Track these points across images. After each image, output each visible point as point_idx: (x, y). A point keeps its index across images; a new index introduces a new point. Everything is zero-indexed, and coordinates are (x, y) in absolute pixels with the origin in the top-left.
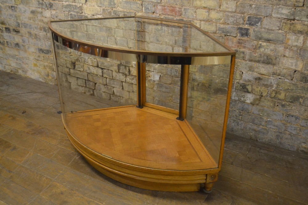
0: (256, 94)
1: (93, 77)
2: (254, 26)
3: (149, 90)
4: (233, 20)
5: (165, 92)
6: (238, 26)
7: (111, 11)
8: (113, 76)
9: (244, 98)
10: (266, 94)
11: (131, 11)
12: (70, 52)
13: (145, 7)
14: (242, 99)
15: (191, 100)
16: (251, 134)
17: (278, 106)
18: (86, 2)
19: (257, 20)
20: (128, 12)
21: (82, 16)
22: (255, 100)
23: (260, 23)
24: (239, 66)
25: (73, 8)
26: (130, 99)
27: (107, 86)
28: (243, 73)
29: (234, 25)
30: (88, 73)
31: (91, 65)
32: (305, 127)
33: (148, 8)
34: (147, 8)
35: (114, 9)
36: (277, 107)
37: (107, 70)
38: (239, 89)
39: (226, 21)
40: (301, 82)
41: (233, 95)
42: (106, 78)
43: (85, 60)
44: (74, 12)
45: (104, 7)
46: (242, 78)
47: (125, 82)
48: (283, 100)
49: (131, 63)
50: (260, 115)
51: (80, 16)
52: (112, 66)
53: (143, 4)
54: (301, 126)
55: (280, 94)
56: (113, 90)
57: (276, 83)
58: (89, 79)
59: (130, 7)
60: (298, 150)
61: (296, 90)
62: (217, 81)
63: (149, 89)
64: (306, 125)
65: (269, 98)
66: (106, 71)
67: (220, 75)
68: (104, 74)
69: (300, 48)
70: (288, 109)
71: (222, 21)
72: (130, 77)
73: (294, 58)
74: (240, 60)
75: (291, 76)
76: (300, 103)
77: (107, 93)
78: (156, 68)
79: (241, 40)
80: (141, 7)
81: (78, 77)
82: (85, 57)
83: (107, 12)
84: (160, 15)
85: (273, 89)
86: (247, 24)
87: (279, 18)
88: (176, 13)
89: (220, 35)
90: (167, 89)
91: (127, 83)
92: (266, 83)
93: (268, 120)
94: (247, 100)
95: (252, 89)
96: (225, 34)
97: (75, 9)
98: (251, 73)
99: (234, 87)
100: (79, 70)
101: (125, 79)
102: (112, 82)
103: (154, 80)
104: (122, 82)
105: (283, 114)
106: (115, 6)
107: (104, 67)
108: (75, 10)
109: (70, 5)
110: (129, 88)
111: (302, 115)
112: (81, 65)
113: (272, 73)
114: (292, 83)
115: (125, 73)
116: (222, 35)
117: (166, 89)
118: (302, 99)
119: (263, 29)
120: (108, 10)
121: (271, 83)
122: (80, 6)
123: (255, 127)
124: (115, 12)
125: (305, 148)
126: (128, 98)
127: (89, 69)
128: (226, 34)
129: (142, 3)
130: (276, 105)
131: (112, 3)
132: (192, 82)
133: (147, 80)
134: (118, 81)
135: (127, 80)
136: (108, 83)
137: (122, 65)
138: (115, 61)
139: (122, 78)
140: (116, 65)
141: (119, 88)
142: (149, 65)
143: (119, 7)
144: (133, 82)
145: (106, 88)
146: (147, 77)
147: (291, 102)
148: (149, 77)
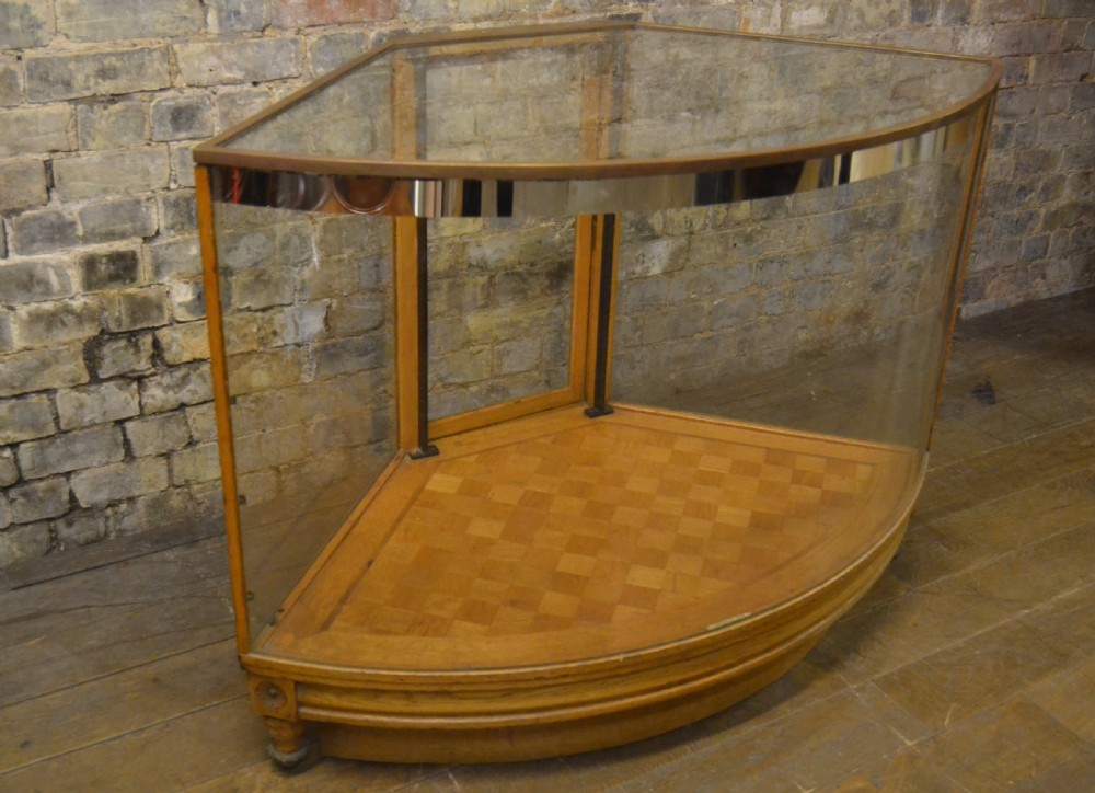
0: (675, 233)
3: (281, 398)
5: (359, 372)
6: (605, 11)
7: (14, 67)
8: (57, 419)
9: (643, 262)
10: (700, 221)
11: (143, 43)
13: (220, 10)
14: (638, 269)
15: (471, 353)
16: (673, 376)
17: (735, 245)
20: (123, 54)
22: (674, 256)
26: (178, 486)
27: (26, 488)
29: (593, 11)
32: (803, 278)
33: (237, 13)
34: (229, 12)
35: (28, 54)
36: (734, 250)
37: (13, 401)
42: (14, 446)
47: (141, 415)
48: (747, 220)
49: (166, 306)
50: (692, 300)
52: (44, 365)
54: (793, 280)
55: (738, 205)
56: (66, 489)
59: (136, 24)
60: (791, 357)
62: (557, 236)
63: (279, 394)
64: (806, 270)
65: (710, 232)
66: (12, 409)
70: (761, 242)
72: (166, 380)
76: (787, 211)
77: (26, 524)
78: (303, 282)
80: (196, 12)
84: (298, 32)
88: (374, 9)
90: (367, 353)
91: (155, 413)
93: (716, 303)
94: (653, 264)
95: (665, 223)
101: (137, 400)
102: (53, 453)
103: (299, 340)
104: (120, 422)
105: (750, 266)
106: (40, 33)
110: (164, 437)
111: (793, 246)
115: (133, 371)
117: (360, 355)
123: (683, 348)
124: (41, 70)
125: (806, 341)
126: (164, 485)
130: (731, 245)
131: (15, 24)
132: (466, 279)
133: (265, 357)
134: (96, 428)
135: (150, 400)
136: (33, 469)
137: (112, 334)
138: (62, 336)
139: (120, 400)
140: (72, 350)
141: (104, 460)
142: (267, 283)
143: (61, 38)
144: (184, 396)
145: (21, 500)
146: (262, 341)
147: (765, 219)
148: (271, 337)
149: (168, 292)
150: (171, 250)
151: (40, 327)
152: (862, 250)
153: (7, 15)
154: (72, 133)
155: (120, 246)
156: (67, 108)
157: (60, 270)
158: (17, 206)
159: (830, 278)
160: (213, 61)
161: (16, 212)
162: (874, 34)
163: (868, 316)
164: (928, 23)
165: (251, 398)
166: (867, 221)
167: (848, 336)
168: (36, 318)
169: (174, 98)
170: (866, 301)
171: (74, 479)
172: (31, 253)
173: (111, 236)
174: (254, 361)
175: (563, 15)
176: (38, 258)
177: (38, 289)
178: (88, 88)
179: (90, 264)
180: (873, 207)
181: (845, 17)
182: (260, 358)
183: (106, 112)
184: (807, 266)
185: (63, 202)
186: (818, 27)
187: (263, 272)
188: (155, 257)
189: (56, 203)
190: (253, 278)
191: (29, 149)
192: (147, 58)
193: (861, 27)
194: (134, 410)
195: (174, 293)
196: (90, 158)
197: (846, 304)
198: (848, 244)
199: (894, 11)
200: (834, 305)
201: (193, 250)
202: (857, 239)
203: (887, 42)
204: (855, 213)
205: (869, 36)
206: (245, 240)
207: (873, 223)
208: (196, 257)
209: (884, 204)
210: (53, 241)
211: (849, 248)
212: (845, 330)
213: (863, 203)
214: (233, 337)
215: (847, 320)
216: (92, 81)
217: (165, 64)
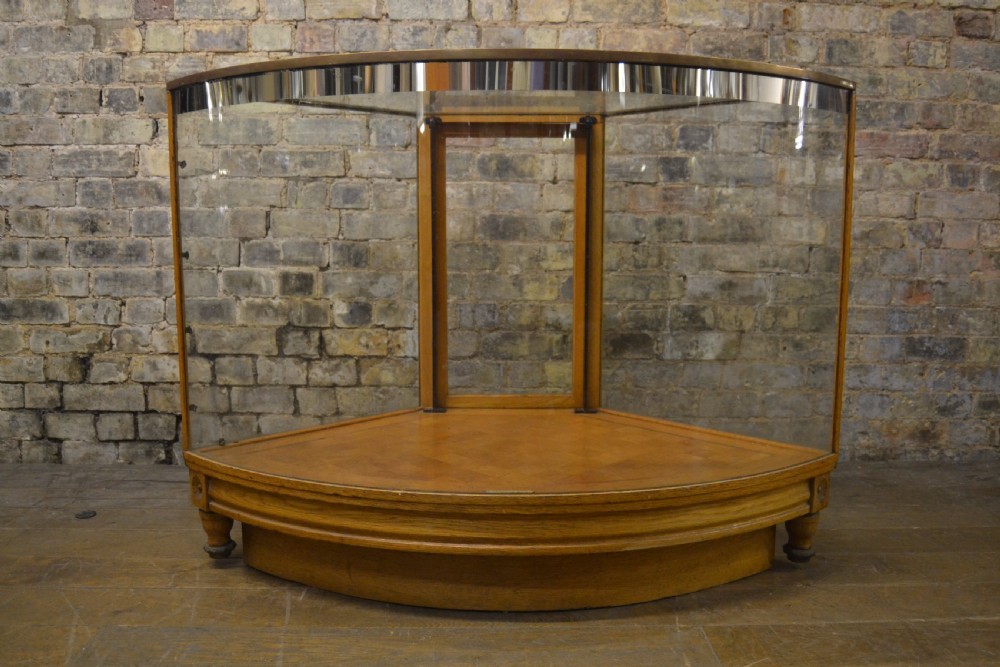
0: (726, 328)
1: (170, 395)
2: (698, 150)
3: (400, 394)
4: (643, 140)
6: (657, 154)
7: (256, 155)
8: (256, 376)
9: (697, 347)
10: (751, 323)
11: (330, 148)
12: (67, 321)
13: (378, 132)
14: (693, 352)
17: (785, 348)
18: (152, 139)
19: (703, 133)
20: (317, 153)
21: (136, 184)
22: (726, 348)
23: (710, 141)
24: (673, 260)
25: (99, 160)
27: (233, 417)
28: (685, 277)
29: (646, 153)
30: (150, 384)
31: (165, 350)
32: (859, 389)
33: (389, 135)
34: (384, 134)
36: (785, 352)
37: (233, 358)
38: (683, 325)
39: (626, 145)
40: (829, 274)
41: (666, 346)
42: (229, 387)
43: (139, 339)
44: (103, 174)
45: (228, 148)
46: (686, 292)
47: (307, 386)
48: (796, 329)
49: (329, 314)
50: (746, 388)
51: (125, 184)
52: (253, 338)
53: (371, 122)
55: (786, 315)
56: (255, 424)
57: (771, 287)
58: (151, 407)
59: (327, 136)
60: (853, 458)
61: (821, 295)
62: (620, 314)
63: (399, 391)
64: (861, 382)
65: (759, 332)
66: (231, 362)
67: (624, 294)
68: (219, 377)
69: (811, 189)
70: (811, 350)
71: (614, 145)
72: (325, 365)
73: (801, 216)
74: (673, 245)
75: (802, 261)
79: (671, 189)
80: (364, 132)
81: (103, 408)
82: (137, 328)
83: (238, 160)
85: (768, 304)
86: (679, 146)
87: (754, 124)
89: (612, 186)
90: (464, 374)
91: (316, 387)
92: (747, 293)
93: (768, 394)
94: (707, 351)
95: (715, 318)
96: (625, 179)
97: (108, 162)
98: (706, 272)
99: (668, 322)
100: (106, 381)
101: (305, 374)
102: (252, 397)
103: (416, 355)
104: (294, 387)
105: (802, 369)
106: (272, 137)
107: (224, 346)
108: (108, 169)
109: (87, 154)
110: (320, 404)
112: (117, 358)
113: (758, 265)
114: (810, 280)
115: (305, 354)
116: (617, 184)
117: (459, 375)
119: (720, 155)
120: (246, 153)
121: (760, 290)
122: (130, 153)
124: (270, 158)
125: (868, 447)
127: (154, 366)
128: (629, 180)
129: (368, 121)
130: (781, 346)
131: (260, 131)
132: (544, 334)
133: (392, 362)
134: (278, 387)
135: (313, 376)
136: (238, 405)
137: (294, 326)
138: (265, 321)
139: (294, 372)
140: (270, 331)
141: (281, 411)
142: (396, 311)
143: (284, 141)
144: (336, 378)
145: (229, 425)
146: (390, 350)
147: (814, 331)
148: (396, 349)
149: (331, 306)
150: (335, 277)
151: (252, 314)
152: (922, 374)
153: (256, 125)
154: (284, 197)
155: (304, 270)
156: (282, 182)
157: (267, 278)
158: (249, 236)
159: (889, 393)
160: (371, 162)
161: (248, 239)
162: (914, 192)
163: (936, 436)
164: (970, 187)
165: (380, 390)
166: (925, 349)
167: (915, 451)
168: (251, 307)
169: (346, 183)
170: (932, 422)
171: (262, 419)
172: (252, 266)
173: (298, 263)
174: (383, 363)
176: (256, 269)
177: (254, 289)
178: (295, 171)
179: (285, 278)
180: (930, 338)
181: (881, 176)
182: (387, 362)
183: (305, 187)
184: (863, 378)
185: (274, 237)
187: (394, 302)
188: (325, 281)
189: (270, 238)
190: (387, 305)
191: (259, 203)
192: (332, 157)
193: (899, 186)
194: (302, 380)
195: (335, 306)
196: (293, 213)
197: (911, 421)
198: (905, 366)
199: (931, 175)
200: (896, 419)
201: (349, 280)
202: (915, 363)
203: (928, 199)
204: (910, 340)
205: (908, 193)
206: (382, 279)
207: (932, 352)
208: (351, 285)
209: (943, 337)
210: (266, 260)
211: (907, 370)
212: (910, 445)
213: (919, 333)
214: (371, 344)
215: (912, 436)
216: (298, 167)
217: (342, 162)
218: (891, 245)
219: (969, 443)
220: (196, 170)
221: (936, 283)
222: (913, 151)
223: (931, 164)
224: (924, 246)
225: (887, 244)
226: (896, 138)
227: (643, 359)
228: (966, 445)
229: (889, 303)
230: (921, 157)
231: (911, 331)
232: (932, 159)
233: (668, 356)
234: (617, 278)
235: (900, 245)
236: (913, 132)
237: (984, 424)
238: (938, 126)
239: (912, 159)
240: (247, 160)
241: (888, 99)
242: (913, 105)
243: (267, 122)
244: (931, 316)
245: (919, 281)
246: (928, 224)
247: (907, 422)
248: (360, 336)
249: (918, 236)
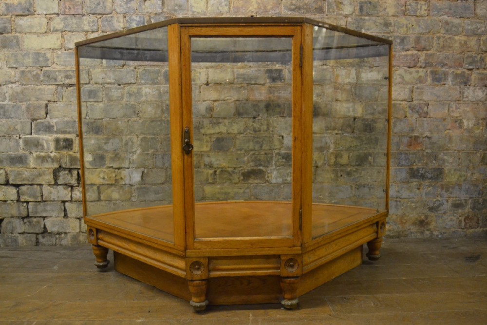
2: (288, 65)
3: (123, 205)
5: (155, 201)
6: (265, 67)
7: (39, 72)
8: (42, 196)
10: (322, 162)
14: (288, 179)
17: (341, 176)
24: (276, 127)
26: (83, 233)
27: (30, 219)
28: (283, 137)
29: (259, 67)
35: (45, 69)
36: (341, 178)
37: (29, 186)
38: (282, 163)
40: (364, 133)
41: (273, 176)
42: (27, 202)
45: (23, 69)
46: (284, 145)
47: (71, 201)
48: (347, 165)
52: (40, 175)
54: (378, 198)
55: (341, 157)
56: (43, 223)
57: (332, 141)
61: (361, 145)
62: (246, 158)
63: (122, 203)
65: (327, 167)
66: (28, 189)
67: (248, 147)
68: (21, 197)
69: (353, 86)
70: (356, 176)
72: (81, 189)
73: (349, 101)
74: (276, 118)
75: (350, 126)
76: (370, 163)
77: (29, 233)
78: (133, 160)
79: (274, 87)
83: (29, 75)
84: (135, 68)
85: (331, 151)
86: (277, 63)
89: (240, 86)
90: (159, 193)
91: (76, 201)
92: (319, 145)
93: (333, 202)
96: (247, 82)
99: (274, 162)
101: (70, 195)
102: (40, 207)
103: (131, 183)
104: (64, 202)
105: (351, 187)
106: (48, 62)
107: (24, 180)
110: (79, 211)
111: (376, 181)
113: (325, 129)
114: (354, 137)
115: (70, 183)
116: (243, 85)
117: (156, 194)
118: (371, 156)
120: (33, 71)
121: (327, 143)
124: (47, 74)
125: (390, 231)
126: (78, 231)
128: (249, 82)
130: (339, 175)
131: (41, 59)
132: (203, 170)
133: (117, 187)
134: (55, 202)
135: (74, 196)
136: (33, 212)
137: (63, 168)
138: (46, 165)
139: (63, 193)
140: (49, 171)
141: (57, 215)
142: (119, 158)
143: (55, 65)
145: (28, 223)
146: (116, 181)
147: (358, 165)
148: (120, 179)
151: (39, 161)
152: (419, 189)
153: (39, 56)
154: (55, 96)
155: (68, 136)
156: (55, 87)
157: (47, 141)
158: (36, 118)
159: (400, 200)
160: (104, 75)
161: (36, 120)
162: (411, 86)
163: (428, 224)
164: (443, 83)
165: (112, 203)
166: (420, 174)
167: (416, 232)
168: (38, 157)
169: (90, 87)
170: (426, 216)
171: (46, 220)
172: (39, 134)
173: (65, 132)
174: (113, 188)
175: (245, 68)
176: (41, 136)
177: (40, 147)
178: (62, 81)
179: (57, 141)
180: (423, 168)
182: (115, 187)
183: (67, 90)
185: (51, 118)
186: (377, 80)
187: (118, 154)
189: (48, 119)
190: (114, 155)
191: (41, 99)
192: (81, 72)
193: (403, 83)
194: (68, 198)
195: (85, 156)
196: (60, 105)
197: (413, 215)
198: (409, 185)
199: (421, 76)
200: (405, 214)
201: (93, 142)
202: (415, 183)
203: (419, 90)
204: (411, 170)
205: (408, 87)
206: (111, 141)
207: (424, 176)
208: (93, 144)
209: (430, 167)
210: (46, 131)
211: (410, 186)
212: (414, 229)
213: (416, 165)
214: (106, 177)
215: (414, 224)
216: (63, 79)
217: (87, 75)
218: (399, 116)
219: (447, 227)
220: (6, 81)
221: (425, 137)
222: (410, 63)
223: (421, 70)
224: (418, 116)
225: (396, 116)
226: (400, 56)
227: (259, 183)
228: (445, 228)
229: (399, 149)
230: (415, 66)
231: (412, 165)
232: (421, 67)
233: (274, 181)
234: (244, 138)
235: (404, 116)
236: (410, 53)
237: (455, 217)
238: (424, 49)
239: (409, 67)
240: (35, 75)
241: (395, 34)
242: (409, 37)
243: (45, 54)
244: (423, 155)
245: (415, 136)
246: (420, 104)
247: (411, 216)
248: (99, 173)
249: (414, 110)
